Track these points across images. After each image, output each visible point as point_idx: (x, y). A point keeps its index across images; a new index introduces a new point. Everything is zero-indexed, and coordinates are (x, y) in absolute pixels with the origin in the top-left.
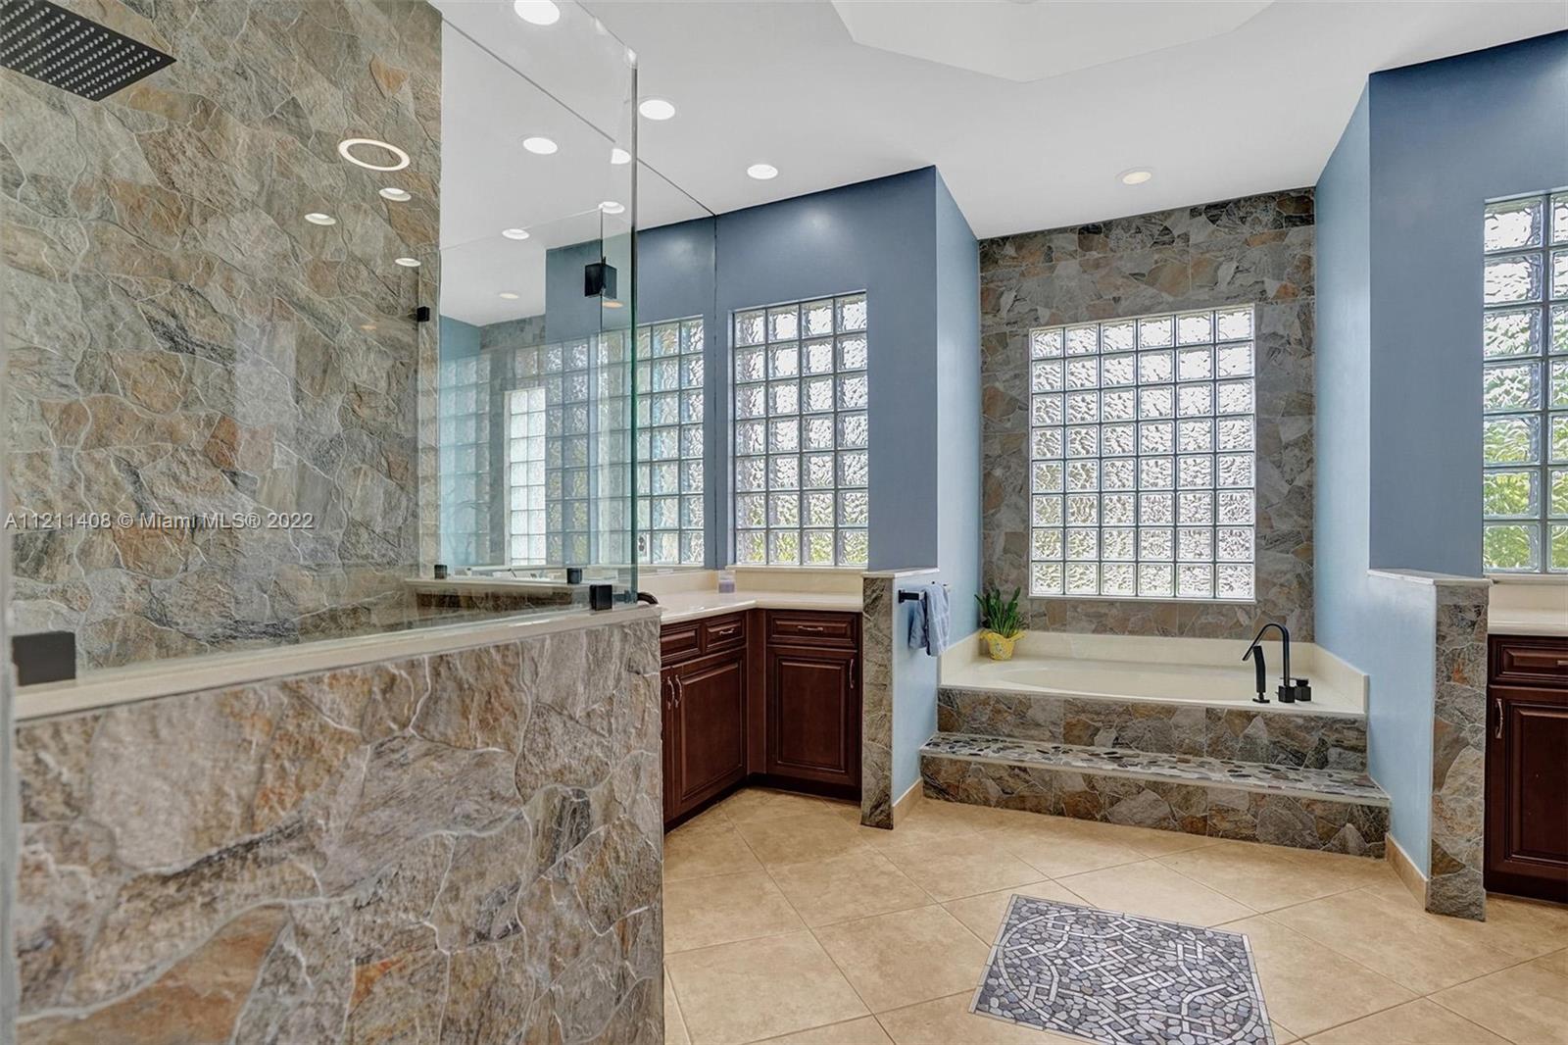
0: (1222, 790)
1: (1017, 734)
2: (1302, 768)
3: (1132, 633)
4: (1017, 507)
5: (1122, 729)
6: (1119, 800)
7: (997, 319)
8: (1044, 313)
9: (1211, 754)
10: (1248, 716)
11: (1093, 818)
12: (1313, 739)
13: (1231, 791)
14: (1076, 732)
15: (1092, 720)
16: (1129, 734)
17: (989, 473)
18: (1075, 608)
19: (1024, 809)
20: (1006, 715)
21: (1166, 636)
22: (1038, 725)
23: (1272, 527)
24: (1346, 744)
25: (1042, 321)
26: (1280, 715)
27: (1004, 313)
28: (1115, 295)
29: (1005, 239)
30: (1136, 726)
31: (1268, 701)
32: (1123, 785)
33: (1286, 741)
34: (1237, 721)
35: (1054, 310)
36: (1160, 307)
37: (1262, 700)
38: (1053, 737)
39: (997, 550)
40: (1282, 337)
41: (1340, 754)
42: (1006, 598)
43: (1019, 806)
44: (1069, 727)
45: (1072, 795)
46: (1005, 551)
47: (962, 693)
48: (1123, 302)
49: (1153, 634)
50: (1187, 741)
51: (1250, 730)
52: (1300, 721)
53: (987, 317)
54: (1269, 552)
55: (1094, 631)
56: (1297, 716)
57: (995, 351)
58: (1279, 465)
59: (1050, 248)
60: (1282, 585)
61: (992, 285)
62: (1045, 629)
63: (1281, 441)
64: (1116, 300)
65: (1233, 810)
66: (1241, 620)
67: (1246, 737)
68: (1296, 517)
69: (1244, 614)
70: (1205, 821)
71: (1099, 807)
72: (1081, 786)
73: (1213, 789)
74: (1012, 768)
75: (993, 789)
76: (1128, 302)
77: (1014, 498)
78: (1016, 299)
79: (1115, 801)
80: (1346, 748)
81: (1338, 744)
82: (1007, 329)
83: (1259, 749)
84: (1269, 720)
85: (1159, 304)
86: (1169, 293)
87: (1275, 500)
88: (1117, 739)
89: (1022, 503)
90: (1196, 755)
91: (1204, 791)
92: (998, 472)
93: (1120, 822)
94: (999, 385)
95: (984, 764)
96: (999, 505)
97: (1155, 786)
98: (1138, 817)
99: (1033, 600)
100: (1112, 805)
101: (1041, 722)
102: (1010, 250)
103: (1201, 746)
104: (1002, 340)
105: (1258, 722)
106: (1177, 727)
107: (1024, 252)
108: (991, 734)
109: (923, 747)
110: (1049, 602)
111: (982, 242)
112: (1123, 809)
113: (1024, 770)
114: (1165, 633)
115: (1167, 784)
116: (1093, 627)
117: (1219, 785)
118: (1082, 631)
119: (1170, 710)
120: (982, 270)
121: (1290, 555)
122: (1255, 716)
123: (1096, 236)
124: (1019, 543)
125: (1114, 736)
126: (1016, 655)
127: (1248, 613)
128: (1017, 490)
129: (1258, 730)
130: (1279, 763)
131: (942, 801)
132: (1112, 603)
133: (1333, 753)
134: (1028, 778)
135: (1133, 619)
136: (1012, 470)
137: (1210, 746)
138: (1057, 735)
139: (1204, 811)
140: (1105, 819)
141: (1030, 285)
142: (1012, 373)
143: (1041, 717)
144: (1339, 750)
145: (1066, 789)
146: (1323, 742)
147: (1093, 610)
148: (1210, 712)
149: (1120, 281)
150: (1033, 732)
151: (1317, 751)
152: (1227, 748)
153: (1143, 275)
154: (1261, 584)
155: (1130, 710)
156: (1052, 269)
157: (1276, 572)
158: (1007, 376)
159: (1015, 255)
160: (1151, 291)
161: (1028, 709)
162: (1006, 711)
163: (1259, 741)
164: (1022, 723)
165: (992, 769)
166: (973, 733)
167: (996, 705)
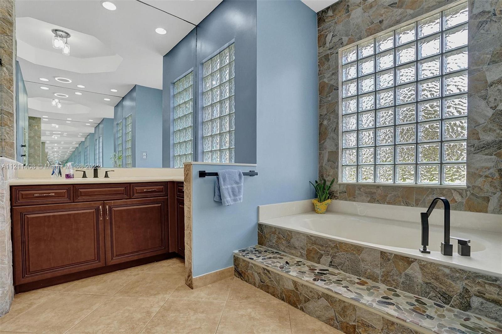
0: (366, 311)
1: (287, 251)
2: (448, 307)
3: (389, 203)
4: (333, 139)
5: (334, 257)
6: (309, 300)
7: (325, 48)
8: (345, 39)
9: (384, 282)
10: (408, 260)
11: (296, 307)
12: (458, 287)
13: (371, 313)
14: (312, 255)
15: (319, 249)
16: (337, 260)
17: (322, 123)
18: (360, 189)
19: (268, 292)
20: (283, 240)
21: (408, 206)
22: (295, 248)
23: (479, 139)
24: (487, 296)
25: (345, 43)
26: (431, 263)
27: (328, 45)
28: (381, 19)
29: (328, 8)
30: (342, 257)
31: (429, 253)
32: (311, 292)
33: (436, 284)
34: (400, 263)
35: (350, 37)
36: (405, 19)
37: (425, 251)
38: (302, 256)
39: (325, 160)
40: (489, 12)
41: (482, 303)
42: (328, 184)
43: (267, 291)
44: (309, 251)
45: (288, 291)
46: (328, 161)
47: (266, 226)
48: (384, 22)
49: (400, 205)
50: (369, 271)
51: (409, 271)
52: (447, 271)
53: (321, 48)
54: (477, 155)
55: (369, 202)
56: (445, 267)
57: (324, 64)
58: (485, 98)
59: (348, 5)
60: (486, 177)
61: (322, 33)
62: (346, 200)
63: (486, 82)
64: (381, 22)
65: (371, 326)
66: (456, 198)
67: (406, 275)
68: (498, 131)
69: (458, 195)
70: (355, 328)
71: (299, 301)
72: (291, 287)
73: (360, 309)
74: (264, 269)
75: (257, 278)
76: (387, 22)
77: (332, 135)
78: (333, 36)
79: (307, 300)
80: (488, 300)
81: (480, 294)
82: (329, 52)
83: (415, 286)
84: (424, 266)
85: (405, 17)
86: (411, 9)
87: (482, 121)
88: (331, 262)
89: (335, 136)
90: (374, 281)
91: (354, 308)
92: (325, 122)
93: (309, 314)
94: (326, 80)
95: (254, 265)
96: (326, 139)
97: (327, 297)
98: (318, 313)
99: (340, 185)
100: (305, 302)
101: (297, 246)
102: (330, 13)
103: (378, 275)
104: (327, 58)
105: (415, 265)
106: (363, 261)
107: (337, 11)
108: (277, 250)
109: (237, 251)
110: (348, 185)
111: (318, 13)
112: (310, 306)
113: (268, 271)
114: (407, 204)
115: (333, 297)
116: (369, 199)
117: (364, 307)
118: (363, 201)
119: (359, 249)
120: (319, 26)
121: (493, 157)
122: (412, 262)
124: (334, 157)
125: (330, 260)
127: (461, 194)
128: (333, 130)
129: (414, 271)
130: (430, 298)
131: (240, 279)
132: (378, 187)
133: (476, 301)
134: (270, 276)
135: (389, 195)
136: (331, 121)
137: (383, 276)
138: (303, 255)
139: (354, 321)
140: (302, 309)
141: (340, 27)
142: (331, 73)
143: (297, 244)
144: (481, 300)
145: (286, 287)
146: (467, 291)
147: (369, 190)
148: (383, 254)
149: (383, 11)
150: (293, 251)
151: (461, 296)
152: (394, 281)
153: (396, 3)
154: (471, 176)
156: (349, 16)
157: (482, 168)
158: (329, 75)
159: (333, 15)
160: (400, 10)
161: (291, 239)
162: (282, 239)
163: (415, 280)
164: (289, 246)
165: (257, 268)
166: (270, 247)
167: (279, 235)
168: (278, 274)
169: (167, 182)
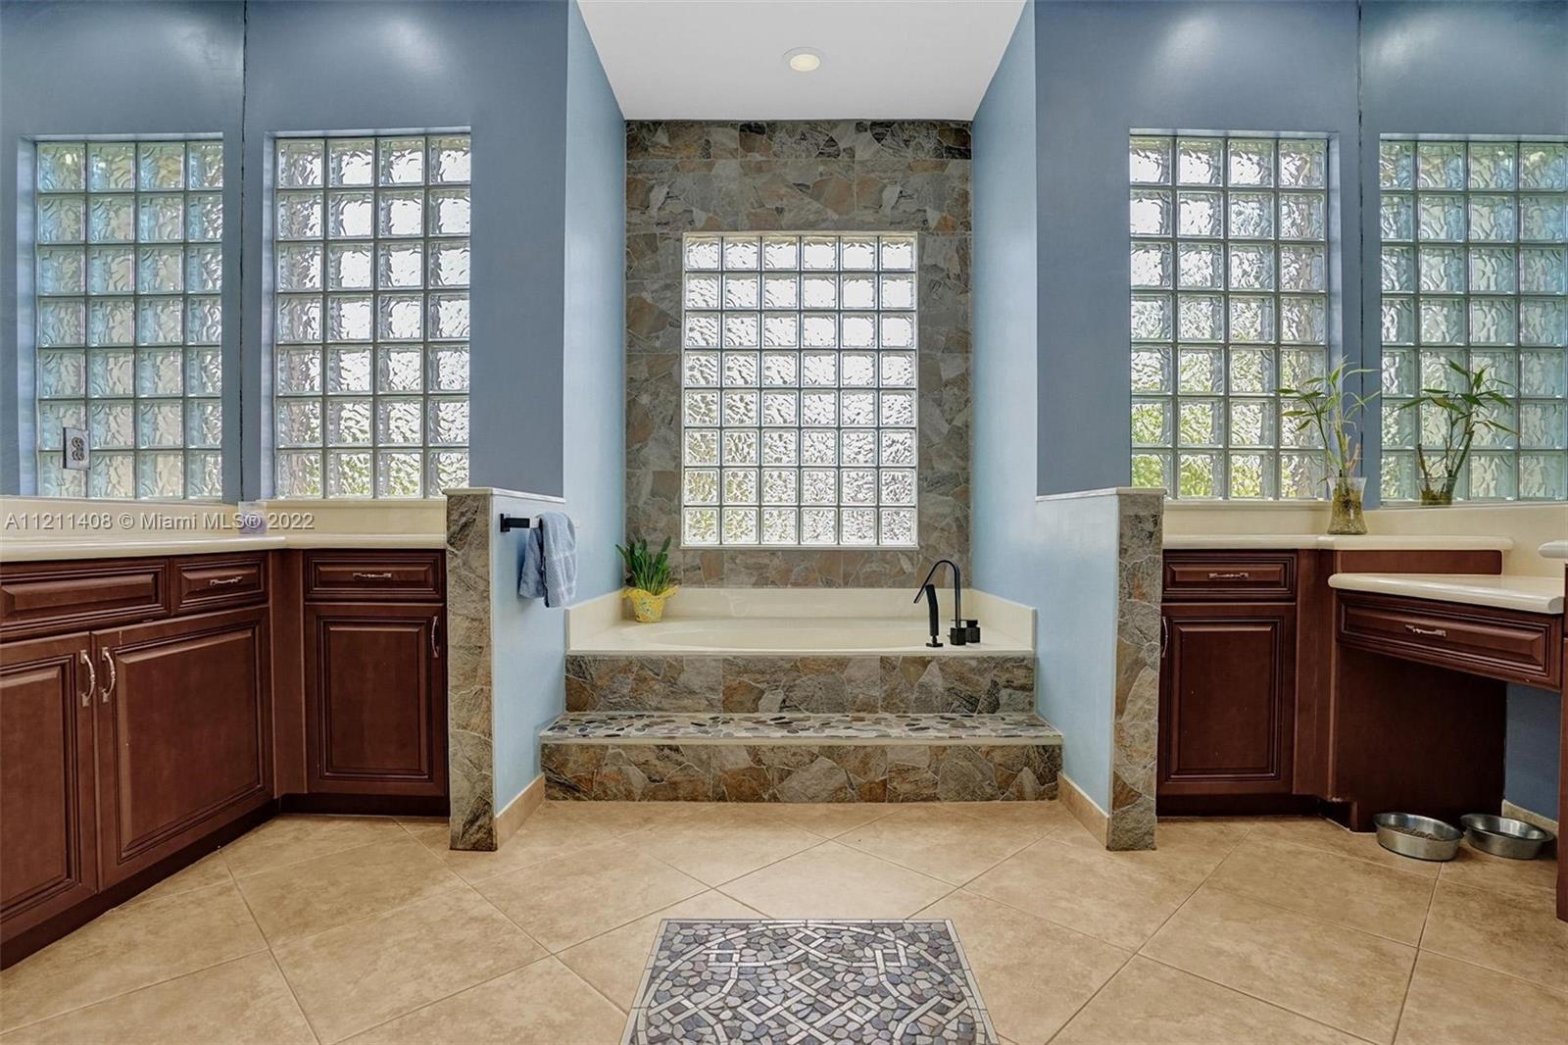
0: (903, 747)
1: (667, 707)
2: (975, 714)
3: (796, 585)
4: (666, 441)
5: (790, 689)
6: (789, 773)
7: (644, 217)
8: (700, 216)
9: (886, 709)
10: (923, 662)
11: (760, 799)
12: (985, 683)
13: (911, 748)
14: (736, 698)
15: (755, 681)
16: (797, 694)
17: (634, 400)
18: (733, 559)
19: (677, 799)
20: (652, 683)
21: (830, 587)
22: (692, 693)
23: (933, 468)
24: (1016, 683)
25: (698, 225)
26: (955, 658)
27: (653, 211)
28: (778, 204)
29: (657, 124)
30: (807, 683)
31: (941, 645)
32: (794, 754)
33: (963, 687)
34: (912, 669)
35: (711, 215)
36: (824, 225)
37: (936, 644)
38: (711, 706)
39: (643, 492)
40: (942, 270)
41: (1010, 695)
42: (654, 550)
43: (671, 796)
44: (729, 692)
45: (734, 774)
46: (653, 494)
47: (597, 659)
48: (786, 214)
49: (816, 586)
50: (861, 696)
51: (925, 678)
52: (974, 663)
53: (633, 213)
54: (931, 495)
55: (756, 585)
56: (971, 658)
57: (643, 254)
58: (939, 403)
59: (708, 141)
60: (942, 529)
61: (639, 176)
62: (700, 583)
63: (941, 379)
64: (780, 211)
65: (914, 768)
66: (905, 567)
67: (921, 686)
68: (955, 458)
69: (907, 561)
70: (885, 785)
71: (766, 784)
72: (744, 761)
73: (893, 748)
74: (661, 748)
75: (637, 778)
76: (792, 214)
77: (663, 431)
78: (668, 196)
79: (785, 775)
80: (1015, 688)
81: (1009, 684)
82: (658, 231)
83: (934, 699)
84: (944, 664)
85: (824, 221)
86: (835, 211)
87: (936, 440)
88: (784, 701)
89: (672, 436)
90: (870, 712)
91: (883, 750)
92: (645, 399)
93: (791, 800)
94: (647, 296)
95: (625, 747)
96: (646, 439)
97: (830, 751)
98: (811, 792)
99: (685, 551)
100: (781, 780)
101: (696, 688)
102: (662, 137)
103: (876, 699)
104: (651, 242)
105: (933, 667)
106: (850, 681)
107: (678, 142)
108: (636, 709)
109: (545, 733)
110: (704, 552)
111: (629, 123)
112: (794, 784)
113: (676, 749)
114: (829, 584)
115: (843, 747)
116: (754, 579)
117: (900, 742)
118: (741, 585)
119: (841, 663)
120: (629, 157)
121: (950, 498)
122: (929, 662)
123: (760, 136)
124: (669, 484)
125: (781, 697)
126: (665, 616)
127: (911, 559)
128: (666, 421)
129: (933, 678)
130: (953, 711)
131: (571, 802)
132: (773, 552)
133: (1004, 695)
134: (680, 759)
135: (795, 570)
136: (661, 398)
137: (884, 699)
138: (715, 703)
139: (884, 774)
140: (774, 799)
141: (685, 181)
142: (662, 282)
143: (696, 683)
144: (1009, 691)
145: (729, 767)
146: (995, 684)
147: (753, 560)
148: (885, 662)
149: (783, 191)
150: (686, 702)
151: (989, 693)
152: (902, 701)
153: (808, 187)
154: (924, 528)
155: (799, 665)
156: (710, 166)
157: (938, 515)
158: (656, 286)
159: (668, 145)
160: (816, 205)
161: (679, 674)
162: (653, 679)
163: (934, 689)
164: (672, 692)
165: (635, 752)
166: (611, 709)
167: (641, 672)
168: (706, 747)
169: (266, 552)
